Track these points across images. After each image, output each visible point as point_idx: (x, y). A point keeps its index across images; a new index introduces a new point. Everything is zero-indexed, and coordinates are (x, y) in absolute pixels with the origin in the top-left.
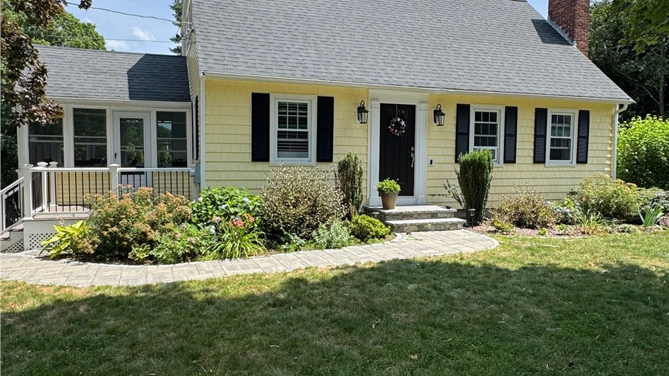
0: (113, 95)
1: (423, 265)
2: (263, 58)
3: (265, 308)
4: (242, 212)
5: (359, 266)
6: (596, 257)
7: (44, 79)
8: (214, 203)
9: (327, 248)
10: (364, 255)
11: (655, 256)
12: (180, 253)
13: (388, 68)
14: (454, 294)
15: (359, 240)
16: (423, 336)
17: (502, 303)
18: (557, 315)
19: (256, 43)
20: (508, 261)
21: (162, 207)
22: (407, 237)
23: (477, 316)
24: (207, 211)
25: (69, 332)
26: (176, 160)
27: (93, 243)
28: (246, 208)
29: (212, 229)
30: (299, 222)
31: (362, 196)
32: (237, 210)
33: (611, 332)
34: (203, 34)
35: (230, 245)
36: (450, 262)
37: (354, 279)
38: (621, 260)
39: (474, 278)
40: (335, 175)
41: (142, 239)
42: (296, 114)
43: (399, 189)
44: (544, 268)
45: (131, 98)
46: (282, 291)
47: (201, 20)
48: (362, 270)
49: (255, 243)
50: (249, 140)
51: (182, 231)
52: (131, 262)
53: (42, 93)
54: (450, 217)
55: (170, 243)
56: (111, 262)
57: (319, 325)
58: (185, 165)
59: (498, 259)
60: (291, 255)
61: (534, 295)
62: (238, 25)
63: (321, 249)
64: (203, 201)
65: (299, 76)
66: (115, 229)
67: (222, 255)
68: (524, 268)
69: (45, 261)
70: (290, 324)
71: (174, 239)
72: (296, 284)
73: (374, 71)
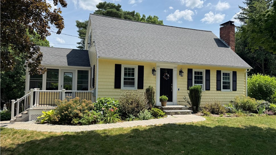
0: (62, 64)
1: (180, 125)
2: (119, 52)
3: (127, 138)
4: (112, 106)
5: (156, 125)
6: (241, 124)
7: (42, 58)
8: (102, 103)
9: (143, 120)
10: (157, 122)
11: (263, 123)
12: (91, 121)
13: (163, 56)
14: (192, 134)
15: (154, 117)
16: (184, 146)
17: (210, 137)
18: (229, 141)
19: (116, 47)
20: (210, 125)
21: (84, 104)
22: (171, 116)
23: (202, 141)
24: (100, 106)
25: (61, 145)
26: (84, 88)
27: (58, 117)
28: (114, 105)
29: (102, 112)
30: (133, 110)
31: (154, 101)
32: (111, 105)
33: (248, 146)
34: (98, 43)
35: (109, 118)
36: (189, 124)
37: (156, 129)
38: (251, 125)
39: (199, 130)
40: (145, 93)
41: (77, 116)
42: (130, 72)
43: (168, 99)
44: (223, 127)
45: (68, 65)
46: (132, 133)
47: (97, 38)
48: (158, 127)
49: (118, 117)
50: (113, 81)
51: (91, 113)
52: (72, 124)
53: (40, 63)
54: (186, 110)
55: (87, 117)
56: (64, 124)
57: (148, 143)
58: (87, 90)
59: (207, 124)
60: (131, 122)
61: (220, 135)
62: (110, 40)
63: (141, 120)
64: (98, 102)
65: (132, 58)
66: (67, 112)
67: (106, 122)
68: (216, 127)
69: (39, 124)
70: (138, 143)
71: (88, 116)
72: (136, 131)
73: (158, 57)
